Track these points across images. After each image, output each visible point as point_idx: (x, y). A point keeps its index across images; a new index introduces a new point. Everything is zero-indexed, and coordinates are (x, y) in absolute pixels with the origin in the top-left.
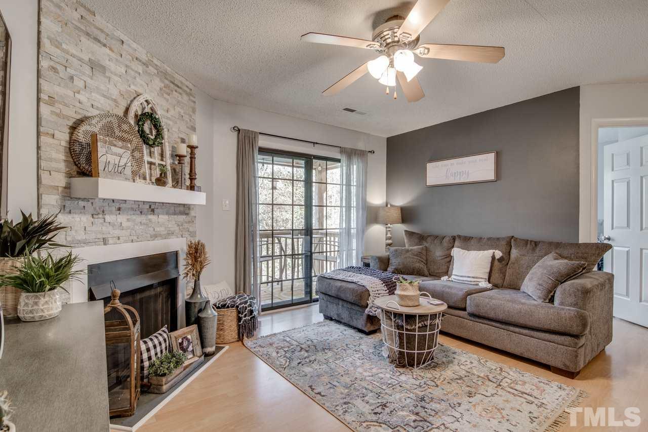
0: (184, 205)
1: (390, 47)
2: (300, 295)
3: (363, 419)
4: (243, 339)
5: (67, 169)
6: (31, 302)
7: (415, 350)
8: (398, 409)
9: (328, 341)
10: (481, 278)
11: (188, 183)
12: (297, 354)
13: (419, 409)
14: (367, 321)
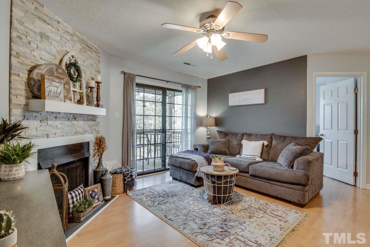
0: (93, 115)
1: (209, 32)
2: (159, 166)
3: (194, 232)
4: (127, 191)
5: (26, 95)
6: (8, 169)
7: (221, 195)
8: (213, 226)
9: (175, 191)
10: (257, 156)
11: (95, 102)
12: (157, 199)
13: (223, 226)
14: (196, 180)
